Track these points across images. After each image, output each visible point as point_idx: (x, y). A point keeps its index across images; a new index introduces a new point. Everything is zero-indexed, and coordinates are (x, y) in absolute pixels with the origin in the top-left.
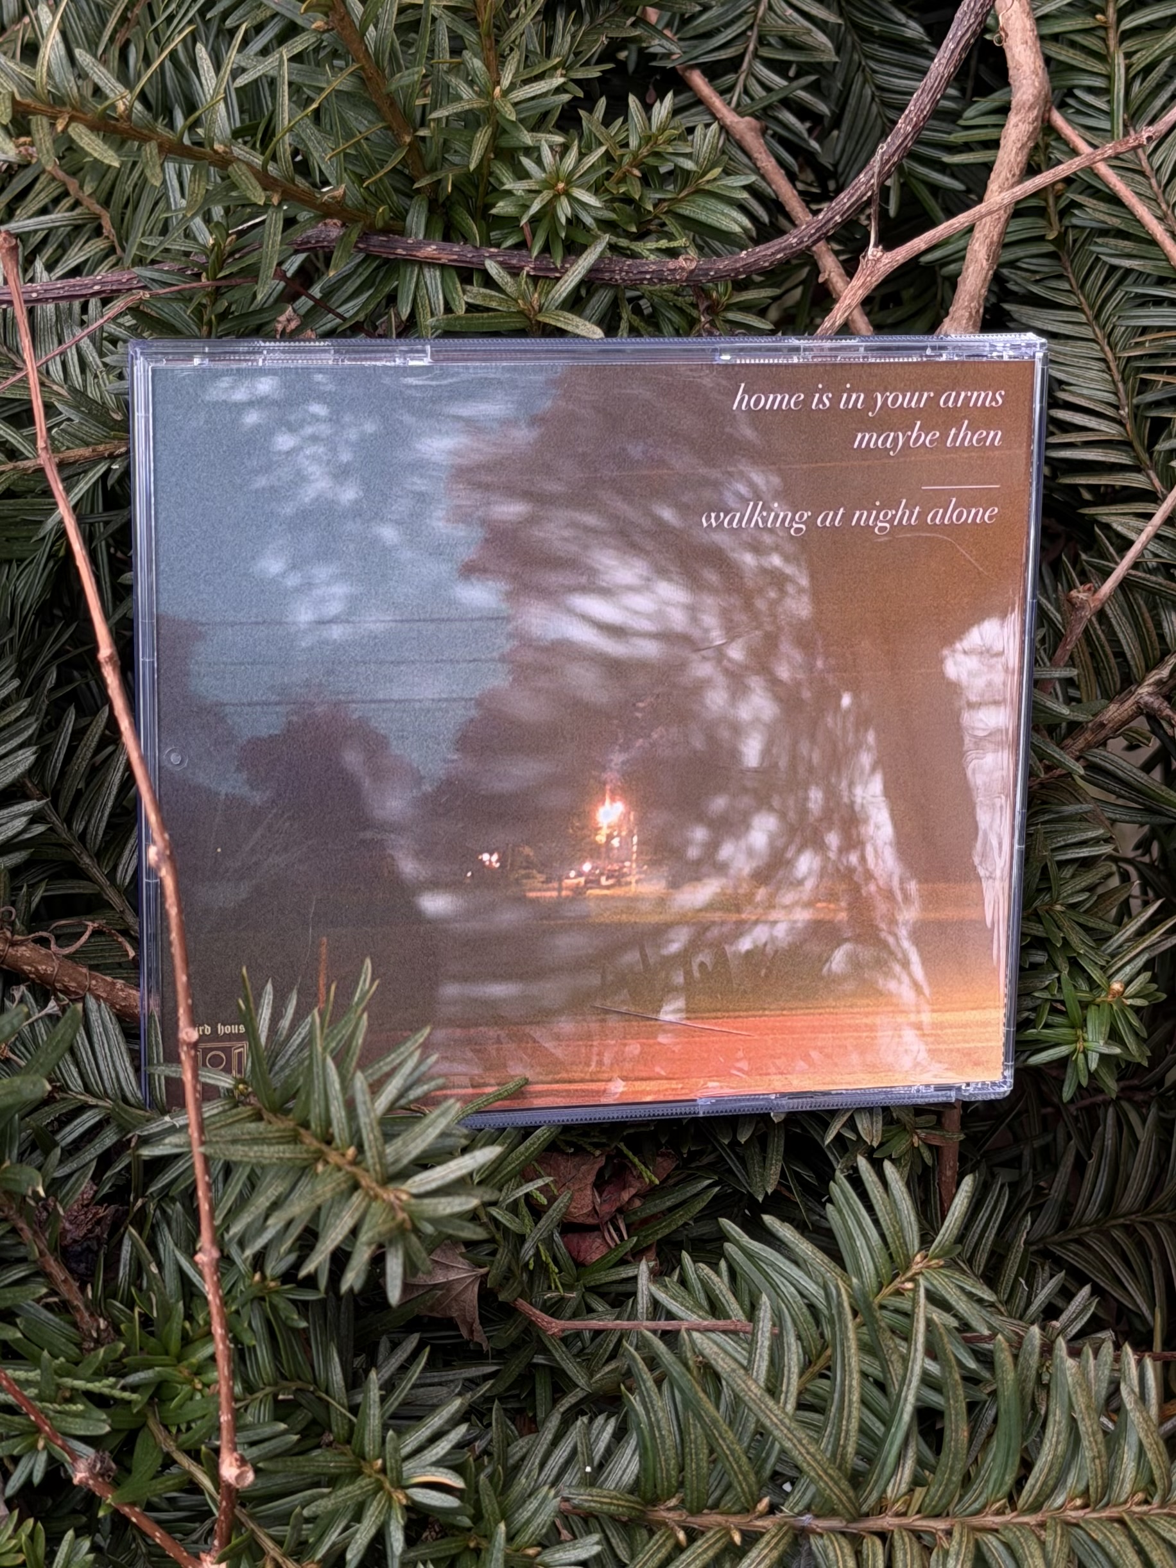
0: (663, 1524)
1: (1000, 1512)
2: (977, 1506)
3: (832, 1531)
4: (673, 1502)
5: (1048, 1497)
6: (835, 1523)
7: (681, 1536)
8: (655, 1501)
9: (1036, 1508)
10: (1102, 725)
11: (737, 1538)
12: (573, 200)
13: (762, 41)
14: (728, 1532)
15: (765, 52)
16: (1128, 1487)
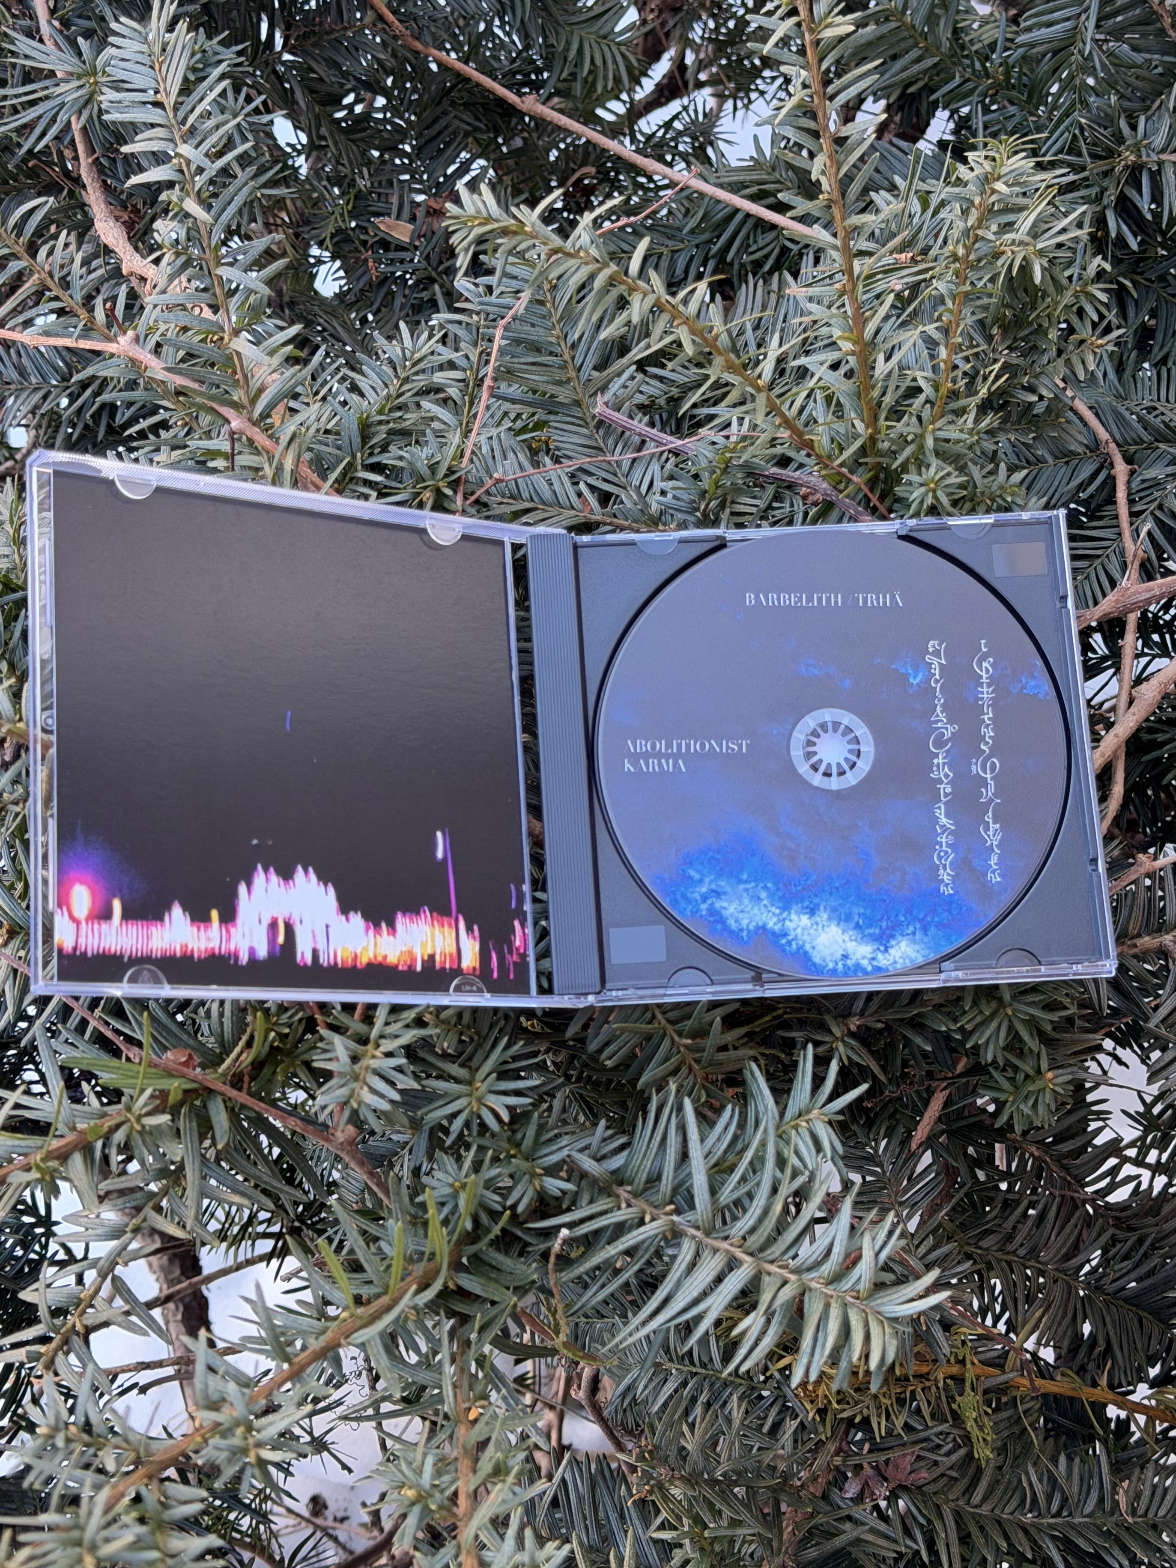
0: (618, 1196)
1: (780, 1267)
2: (771, 1258)
3: (694, 1237)
4: (629, 1188)
5: (809, 1269)
6: (699, 1234)
7: (623, 1205)
8: (621, 1183)
9: (797, 1271)
10: (1135, 946)
11: (647, 1218)
12: (935, 497)
13: (1160, 507)
14: (644, 1213)
15: (1158, 513)
16: (850, 1284)
